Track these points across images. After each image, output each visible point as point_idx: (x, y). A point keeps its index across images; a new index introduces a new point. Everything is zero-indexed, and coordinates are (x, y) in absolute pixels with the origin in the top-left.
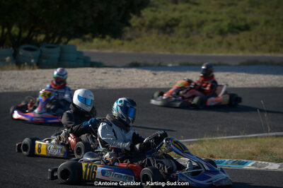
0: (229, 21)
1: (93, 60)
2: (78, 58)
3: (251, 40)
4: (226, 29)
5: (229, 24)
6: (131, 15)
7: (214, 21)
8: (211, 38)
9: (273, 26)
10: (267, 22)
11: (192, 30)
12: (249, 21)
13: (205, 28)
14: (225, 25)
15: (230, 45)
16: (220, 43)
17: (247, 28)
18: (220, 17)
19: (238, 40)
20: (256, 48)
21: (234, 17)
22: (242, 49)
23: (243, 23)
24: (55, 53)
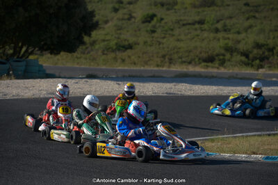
0: (115, 41)
1: (48, 72)
2: (39, 71)
3: (139, 57)
4: (114, 47)
5: (116, 44)
6: (83, 35)
7: (104, 41)
8: (106, 54)
9: (151, 46)
10: (145, 43)
11: (87, 48)
12: (131, 42)
13: (97, 47)
14: (113, 44)
15: (123, 61)
16: (115, 59)
17: (130, 47)
18: (108, 38)
19: (129, 57)
20: (146, 63)
21: (119, 38)
22: (135, 64)
23: (126, 43)
24: (21, 66)
